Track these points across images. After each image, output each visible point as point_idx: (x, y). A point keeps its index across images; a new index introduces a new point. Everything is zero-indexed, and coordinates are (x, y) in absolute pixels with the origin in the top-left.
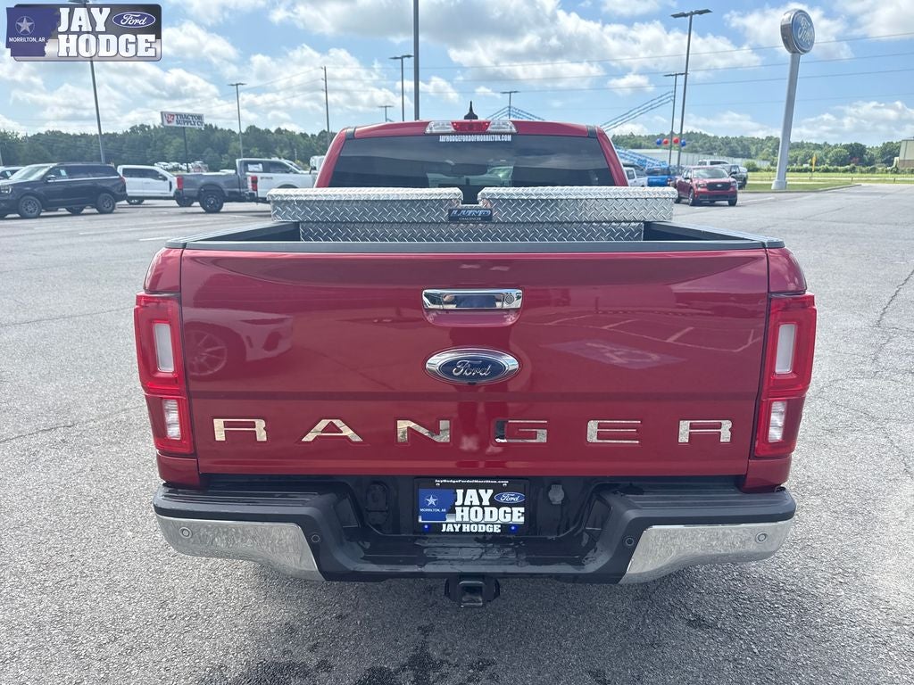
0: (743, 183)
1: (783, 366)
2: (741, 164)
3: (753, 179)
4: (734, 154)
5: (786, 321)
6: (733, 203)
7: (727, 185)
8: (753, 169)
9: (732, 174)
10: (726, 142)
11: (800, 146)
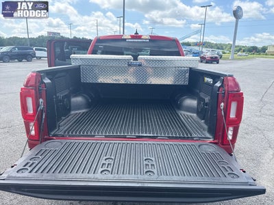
0: (221, 57)
1: (232, 115)
2: (221, 52)
3: (224, 56)
4: (218, 48)
5: (234, 101)
6: (218, 63)
7: (216, 57)
8: (224, 53)
9: (218, 54)
10: (216, 45)
11: (238, 46)
